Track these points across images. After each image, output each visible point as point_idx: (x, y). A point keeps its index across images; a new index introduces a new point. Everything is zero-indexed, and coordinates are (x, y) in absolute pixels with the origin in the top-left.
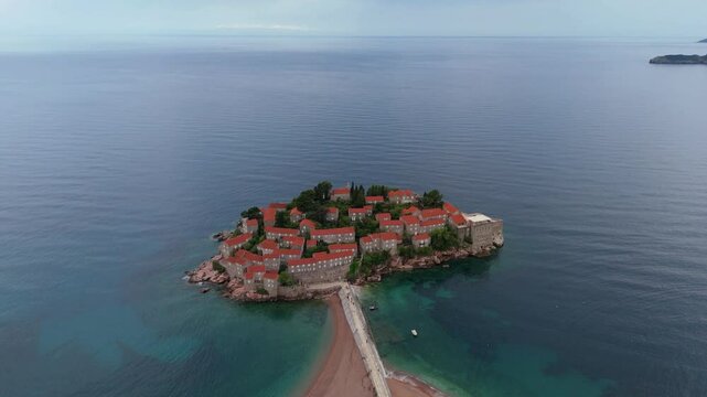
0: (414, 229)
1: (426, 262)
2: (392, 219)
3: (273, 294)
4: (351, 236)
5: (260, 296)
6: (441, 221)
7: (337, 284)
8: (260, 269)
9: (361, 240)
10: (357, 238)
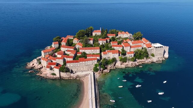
0: (127, 49)
1: (132, 64)
2: (118, 44)
3: (58, 76)
4: (98, 51)
5: (52, 76)
6: (140, 46)
7: (88, 72)
8: (54, 64)
9: (102, 53)
10: (101, 52)
